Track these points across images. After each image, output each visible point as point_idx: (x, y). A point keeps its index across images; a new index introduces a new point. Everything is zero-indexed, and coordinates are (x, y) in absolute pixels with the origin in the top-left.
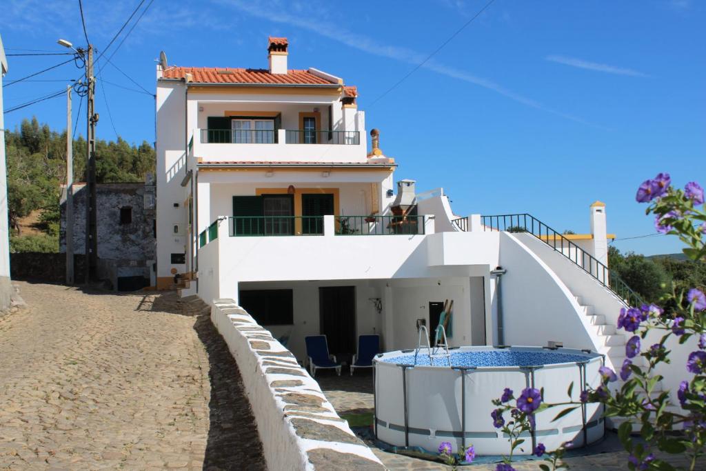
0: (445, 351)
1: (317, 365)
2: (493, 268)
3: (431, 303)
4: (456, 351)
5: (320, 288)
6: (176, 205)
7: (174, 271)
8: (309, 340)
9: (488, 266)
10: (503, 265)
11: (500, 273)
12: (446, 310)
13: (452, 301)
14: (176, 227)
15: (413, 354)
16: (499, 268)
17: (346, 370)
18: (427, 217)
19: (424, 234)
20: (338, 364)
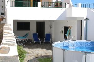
0: (72, 41)
1: (35, 41)
2: (85, 18)
3: (65, 27)
4: (75, 41)
5: (37, 22)
6: (2, 1)
7: (2, 17)
8: (34, 35)
9: (84, 17)
10: (88, 18)
11: (87, 19)
12: (69, 29)
13: (71, 27)
14: (2, 6)
15: (63, 42)
16: (87, 18)
17: (42, 42)
18: (67, 3)
19: (65, 8)
20: (41, 41)
